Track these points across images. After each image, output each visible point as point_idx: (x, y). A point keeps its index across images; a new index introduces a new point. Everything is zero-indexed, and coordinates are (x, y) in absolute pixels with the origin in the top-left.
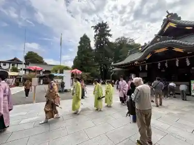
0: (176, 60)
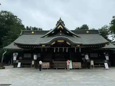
0: (63, 48)
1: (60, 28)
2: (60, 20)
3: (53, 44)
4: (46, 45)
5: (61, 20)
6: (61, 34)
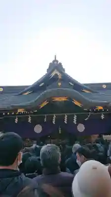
1: (56, 75)
2: (55, 61)
3: (42, 105)
4: (26, 110)
5: (57, 61)
6: (60, 84)
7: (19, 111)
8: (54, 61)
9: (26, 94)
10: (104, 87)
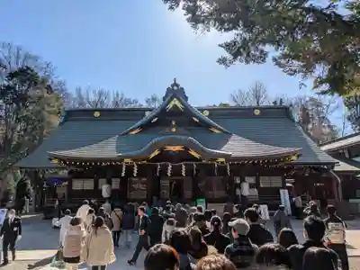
0: (182, 166)
1: (175, 106)
2: (175, 84)
3: (152, 155)
4: (134, 160)
5: (177, 85)
6: (174, 130)
7: (126, 160)
8: (173, 86)
9: (134, 133)
10: (257, 112)
